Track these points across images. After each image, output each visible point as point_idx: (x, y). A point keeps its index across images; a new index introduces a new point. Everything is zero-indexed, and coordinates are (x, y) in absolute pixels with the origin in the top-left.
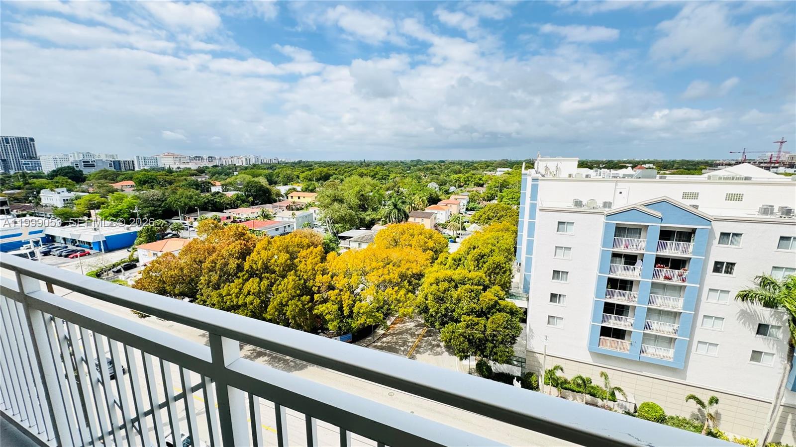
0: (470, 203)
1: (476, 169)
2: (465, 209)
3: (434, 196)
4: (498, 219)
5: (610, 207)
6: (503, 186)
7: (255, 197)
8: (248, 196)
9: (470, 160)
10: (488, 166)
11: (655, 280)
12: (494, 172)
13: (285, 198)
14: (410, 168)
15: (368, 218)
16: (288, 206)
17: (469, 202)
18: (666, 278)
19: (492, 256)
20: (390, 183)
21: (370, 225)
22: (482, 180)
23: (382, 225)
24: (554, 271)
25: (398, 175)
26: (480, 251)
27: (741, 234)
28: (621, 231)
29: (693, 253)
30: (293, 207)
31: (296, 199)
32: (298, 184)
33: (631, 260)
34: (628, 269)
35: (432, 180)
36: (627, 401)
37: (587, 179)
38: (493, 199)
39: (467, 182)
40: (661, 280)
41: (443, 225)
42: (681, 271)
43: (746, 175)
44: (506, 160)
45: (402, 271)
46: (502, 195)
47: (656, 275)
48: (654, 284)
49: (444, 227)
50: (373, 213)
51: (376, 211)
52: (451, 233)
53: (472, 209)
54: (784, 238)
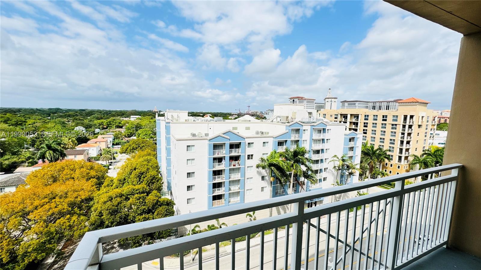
0: (116, 140)
1: (114, 116)
2: (112, 145)
4: (141, 149)
5: (208, 136)
6: (138, 127)
9: (108, 109)
10: (123, 114)
11: (230, 168)
12: (129, 118)
14: (49, 115)
15: (7, 162)
17: (114, 139)
18: (234, 165)
19: (148, 172)
21: (11, 168)
22: (121, 124)
23: (28, 167)
24: (187, 173)
25: (38, 121)
26: (140, 171)
27: (253, 143)
28: (216, 147)
29: (241, 153)
33: (220, 160)
34: (220, 165)
35: (77, 124)
37: (194, 122)
38: (132, 136)
39: (109, 126)
40: (232, 167)
41: (95, 158)
42: (238, 161)
43: (249, 120)
44: (135, 110)
45: (71, 201)
46: (139, 133)
47: (230, 165)
48: (230, 169)
49: (97, 159)
50: (12, 157)
51: (17, 155)
52: (104, 163)
53: (117, 144)
54: (264, 143)
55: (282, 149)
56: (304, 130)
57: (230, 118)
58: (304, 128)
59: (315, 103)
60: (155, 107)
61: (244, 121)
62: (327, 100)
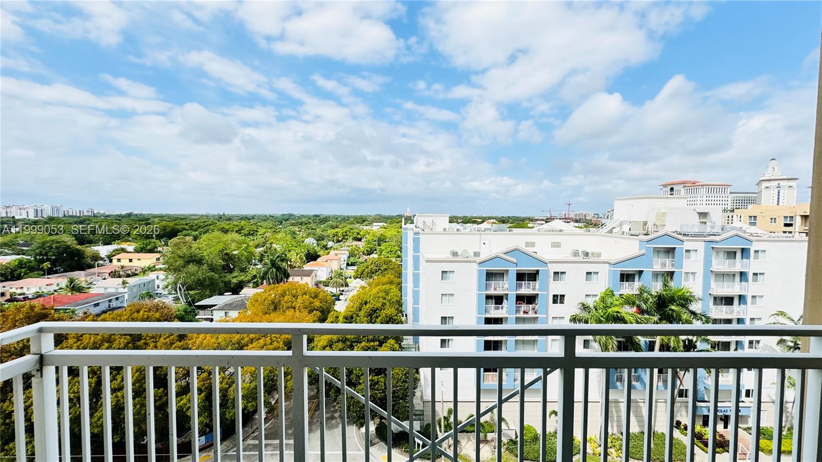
0: (351, 258)
1: (352, 223)
2: (345, 264)
3: (312, 251)
4: (382, 273)
5: (479, 256)
6: (381, 240)
7: (54, 263)
8: (42, 261)
9: (346, 215)
10: (364, 221)
11: (517, 316)
12: (371, 227)
13: (107, 261)
14: (281, 223)
15: (234, 281)
16: (112, 272)
17: (349, 257)
18: (525, 312)
20: (259, 239)
21: (238, 288)
22: (360, 235)
23: (253, 288)
24: (442, 317)
25: (269, 230)
26: (372, 306)
27: (565, 272)
28: (490, 275)
29: (540, 290)
30: (121, 273)
31: (125, 262)
32: (128, 243)
33: (499, 300)
34: (498, 308)
35: (309, 235)
36: (509, 429)
37: (457, 232)
38: (372, 253)
39: (345, 237)
40: (521, 315)
41: (324, 282)
42: (534, 305)
43: (560, 228)
44: (380, 215)
45: (287, 338)
46: (381, 249)
47: (517, 311)
48: (517, 318)
49: (326, 284)
50: (240, 274)
51: (244, 272)
52: (334, 290)
53: (353, 264)
54: (588, 273)
55: (630, 289)
56: (688, 251)
57: (529, 225)
58: (687, 245)
59: (731, 193)
60: (408, 209)
61: (549, 231)
62: (765, 184)
